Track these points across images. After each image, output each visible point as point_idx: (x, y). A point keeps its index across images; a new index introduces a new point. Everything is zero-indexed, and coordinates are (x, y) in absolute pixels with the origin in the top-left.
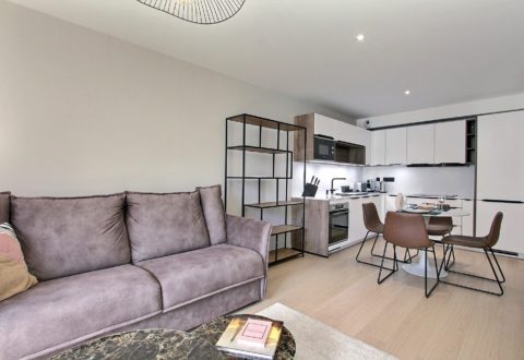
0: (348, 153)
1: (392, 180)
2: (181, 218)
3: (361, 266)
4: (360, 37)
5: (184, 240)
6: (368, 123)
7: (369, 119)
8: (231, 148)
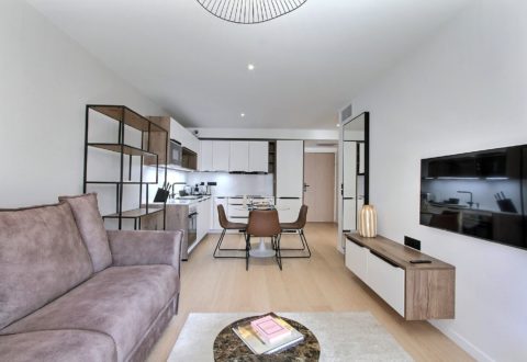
0: (189, 160)
1: (215, 184)
2: (61, 242)
3: (219, 262)
4: (251, 67)
5: (71, 273)
6: (197, 132)
7: (199, 130)
8: (92, 145)
